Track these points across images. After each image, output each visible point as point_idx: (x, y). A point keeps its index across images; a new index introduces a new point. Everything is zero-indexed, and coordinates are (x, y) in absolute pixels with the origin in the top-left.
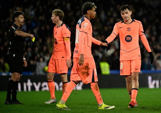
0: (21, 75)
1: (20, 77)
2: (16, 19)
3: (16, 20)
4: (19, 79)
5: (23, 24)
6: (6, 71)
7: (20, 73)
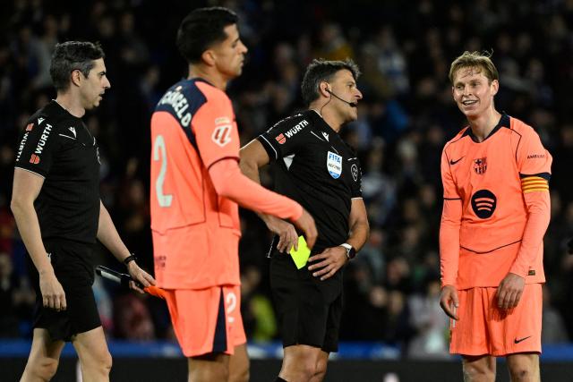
0: (332, 355)
1: (321, 365)
2: (323, 85)
3: (327, 94)
4: (321, 375)
5: (353, 112)
6: (261, 340)
7: (327, 349)
